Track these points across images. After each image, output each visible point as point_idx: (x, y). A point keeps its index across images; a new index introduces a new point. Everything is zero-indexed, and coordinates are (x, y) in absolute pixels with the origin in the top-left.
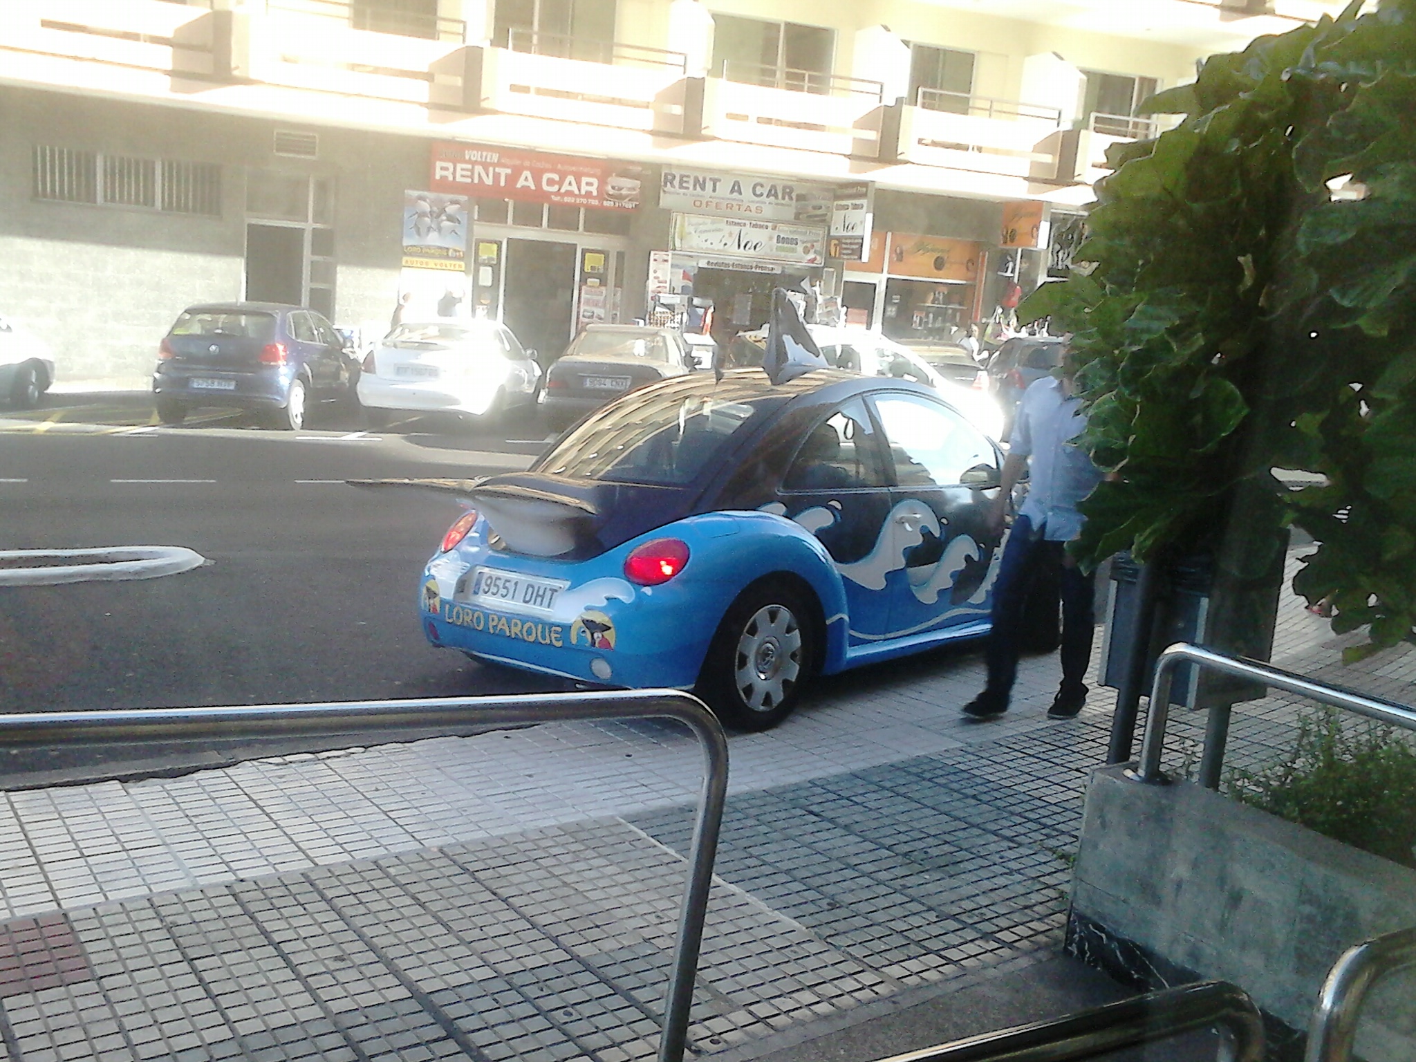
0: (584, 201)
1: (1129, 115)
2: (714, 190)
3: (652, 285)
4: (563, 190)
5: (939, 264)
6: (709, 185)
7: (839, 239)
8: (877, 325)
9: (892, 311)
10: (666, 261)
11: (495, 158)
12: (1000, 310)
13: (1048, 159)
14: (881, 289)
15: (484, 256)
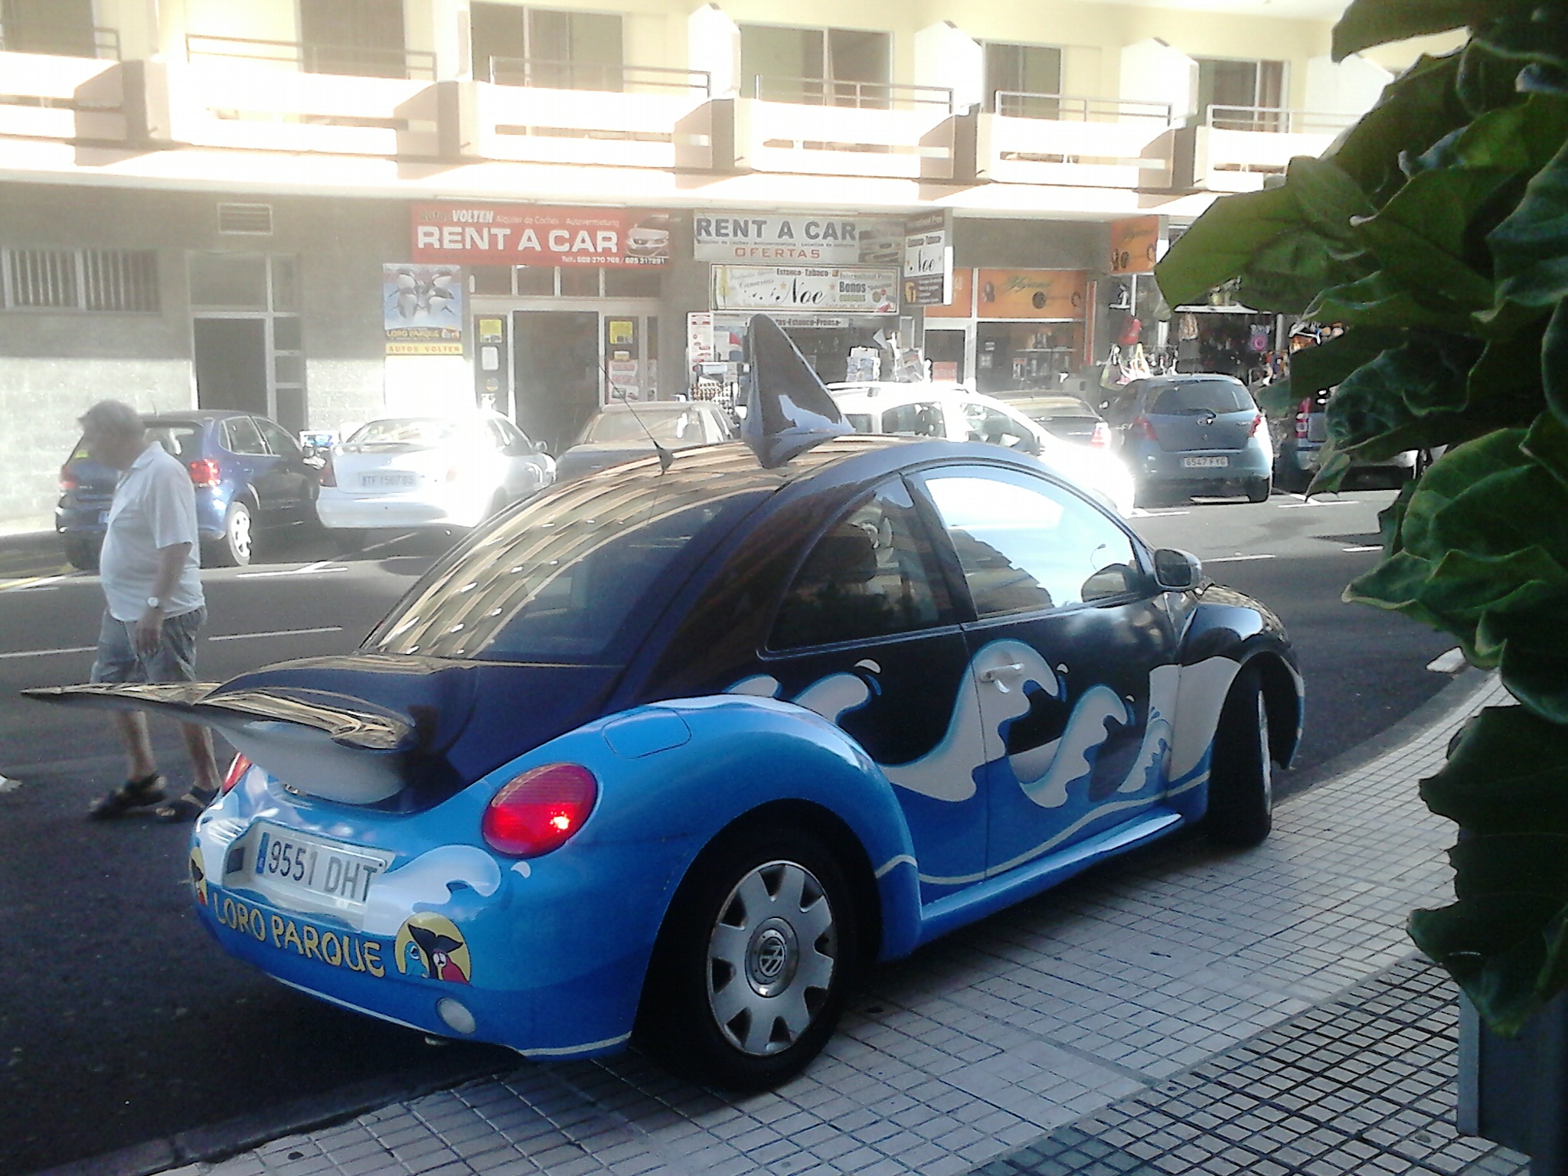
0: (602, 259)
1: (1252, 105)
2: (759, 235)
3: (692, 353)
4: (575, 249)
5: (1039, 300)
6: (753, 229)
7: (915, 280)
8: (970, 382)
9: (986, 361)
10: (708, 323)
11: (489, 216)
12: (1117, 350)
13: (1160, 164)
14: (971, 337)
15: (486, 335)
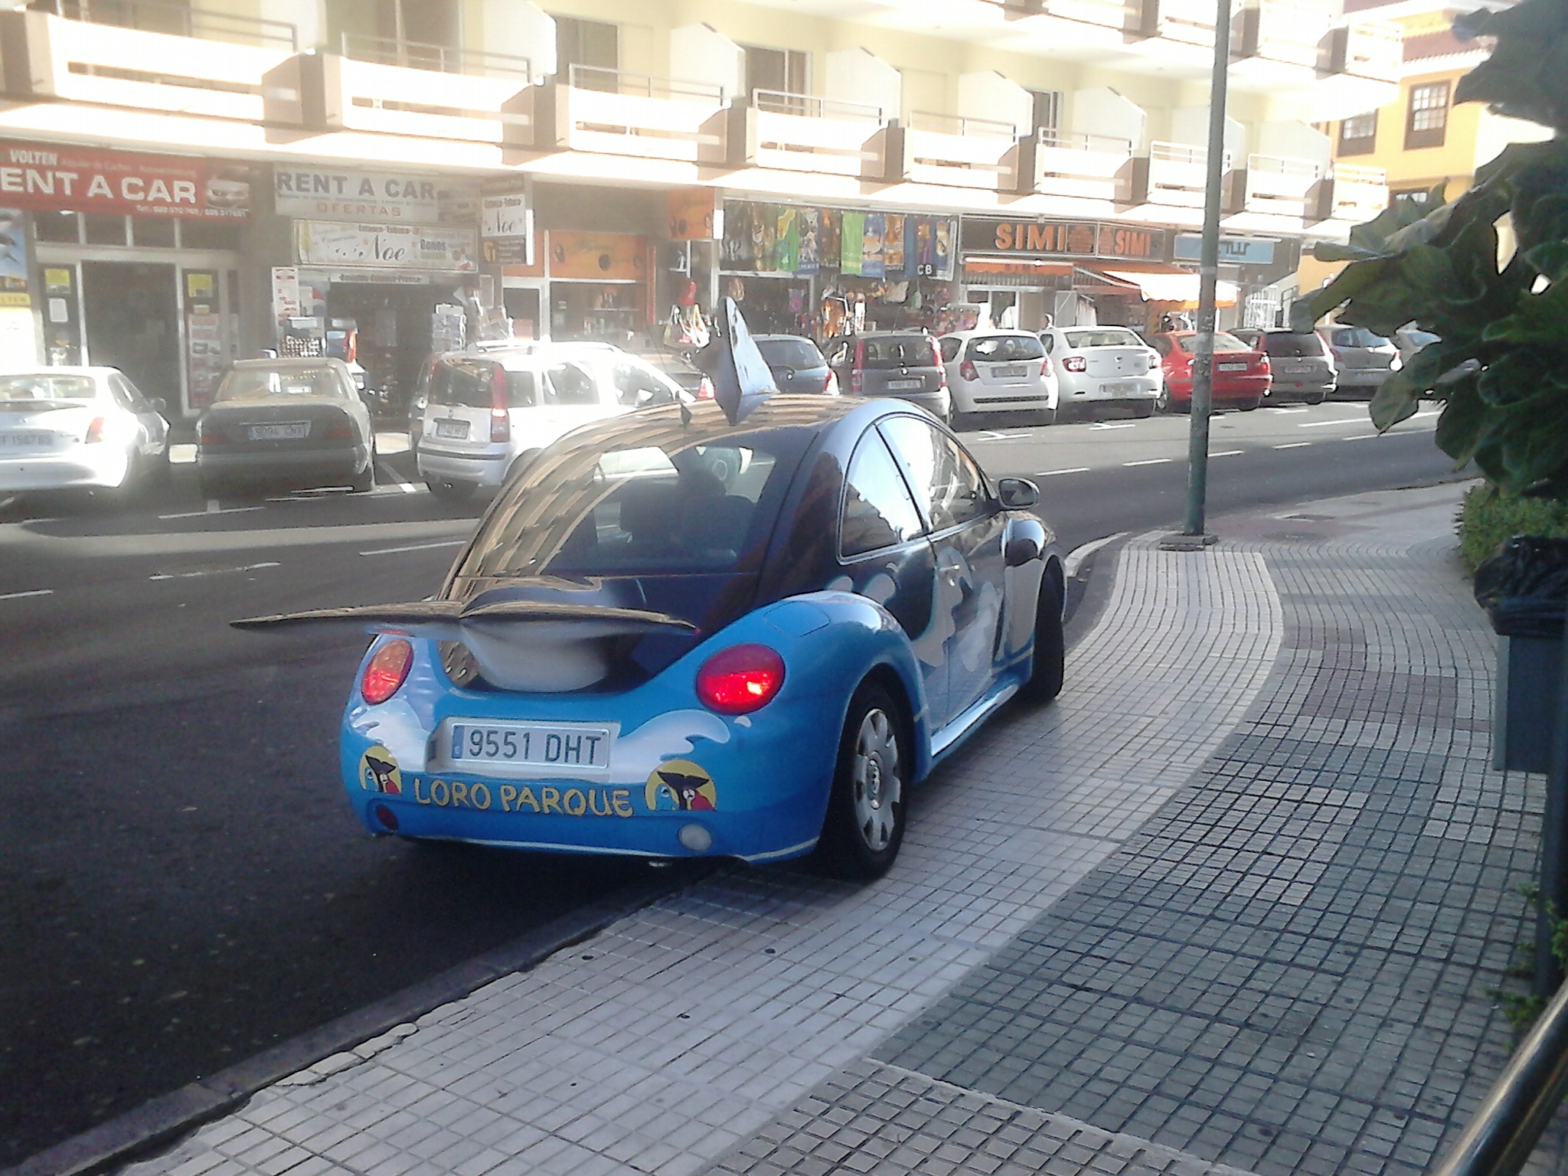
0: (180, 210)
1: (783, 90)
2: (340, 191)
3: (278, 308)
4: (150, 198)
5: (604, 263)
6: (333, 186)
7: (495, 241)
8: (545, 337)
9: (560, 319)
10: (293, 278)
11: (52, 159)
12: (677, 311)
13: (714, 140)
14: (545, 296)
15: (52, 286)
